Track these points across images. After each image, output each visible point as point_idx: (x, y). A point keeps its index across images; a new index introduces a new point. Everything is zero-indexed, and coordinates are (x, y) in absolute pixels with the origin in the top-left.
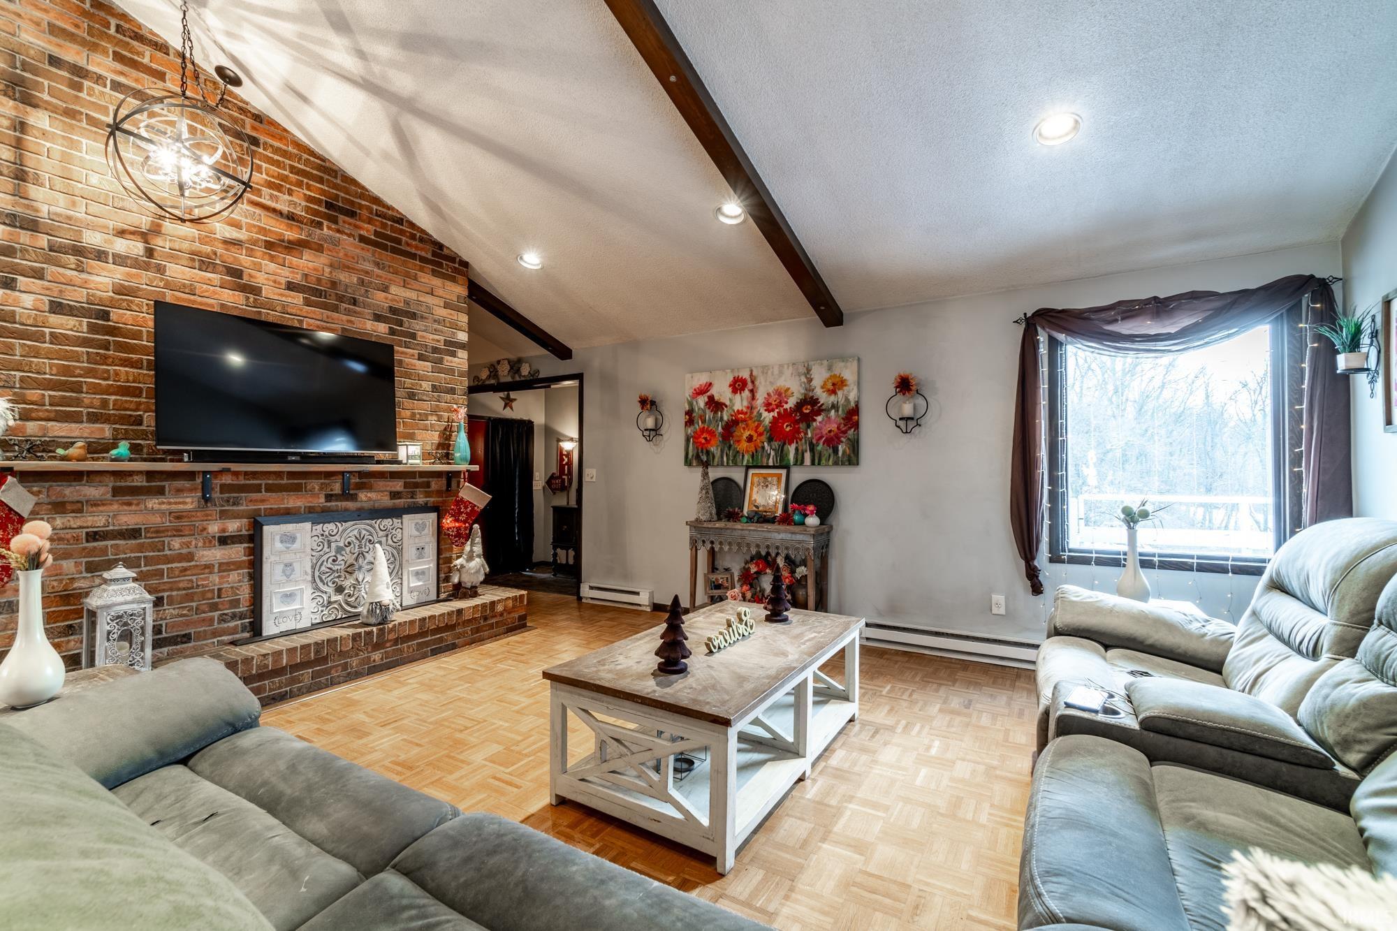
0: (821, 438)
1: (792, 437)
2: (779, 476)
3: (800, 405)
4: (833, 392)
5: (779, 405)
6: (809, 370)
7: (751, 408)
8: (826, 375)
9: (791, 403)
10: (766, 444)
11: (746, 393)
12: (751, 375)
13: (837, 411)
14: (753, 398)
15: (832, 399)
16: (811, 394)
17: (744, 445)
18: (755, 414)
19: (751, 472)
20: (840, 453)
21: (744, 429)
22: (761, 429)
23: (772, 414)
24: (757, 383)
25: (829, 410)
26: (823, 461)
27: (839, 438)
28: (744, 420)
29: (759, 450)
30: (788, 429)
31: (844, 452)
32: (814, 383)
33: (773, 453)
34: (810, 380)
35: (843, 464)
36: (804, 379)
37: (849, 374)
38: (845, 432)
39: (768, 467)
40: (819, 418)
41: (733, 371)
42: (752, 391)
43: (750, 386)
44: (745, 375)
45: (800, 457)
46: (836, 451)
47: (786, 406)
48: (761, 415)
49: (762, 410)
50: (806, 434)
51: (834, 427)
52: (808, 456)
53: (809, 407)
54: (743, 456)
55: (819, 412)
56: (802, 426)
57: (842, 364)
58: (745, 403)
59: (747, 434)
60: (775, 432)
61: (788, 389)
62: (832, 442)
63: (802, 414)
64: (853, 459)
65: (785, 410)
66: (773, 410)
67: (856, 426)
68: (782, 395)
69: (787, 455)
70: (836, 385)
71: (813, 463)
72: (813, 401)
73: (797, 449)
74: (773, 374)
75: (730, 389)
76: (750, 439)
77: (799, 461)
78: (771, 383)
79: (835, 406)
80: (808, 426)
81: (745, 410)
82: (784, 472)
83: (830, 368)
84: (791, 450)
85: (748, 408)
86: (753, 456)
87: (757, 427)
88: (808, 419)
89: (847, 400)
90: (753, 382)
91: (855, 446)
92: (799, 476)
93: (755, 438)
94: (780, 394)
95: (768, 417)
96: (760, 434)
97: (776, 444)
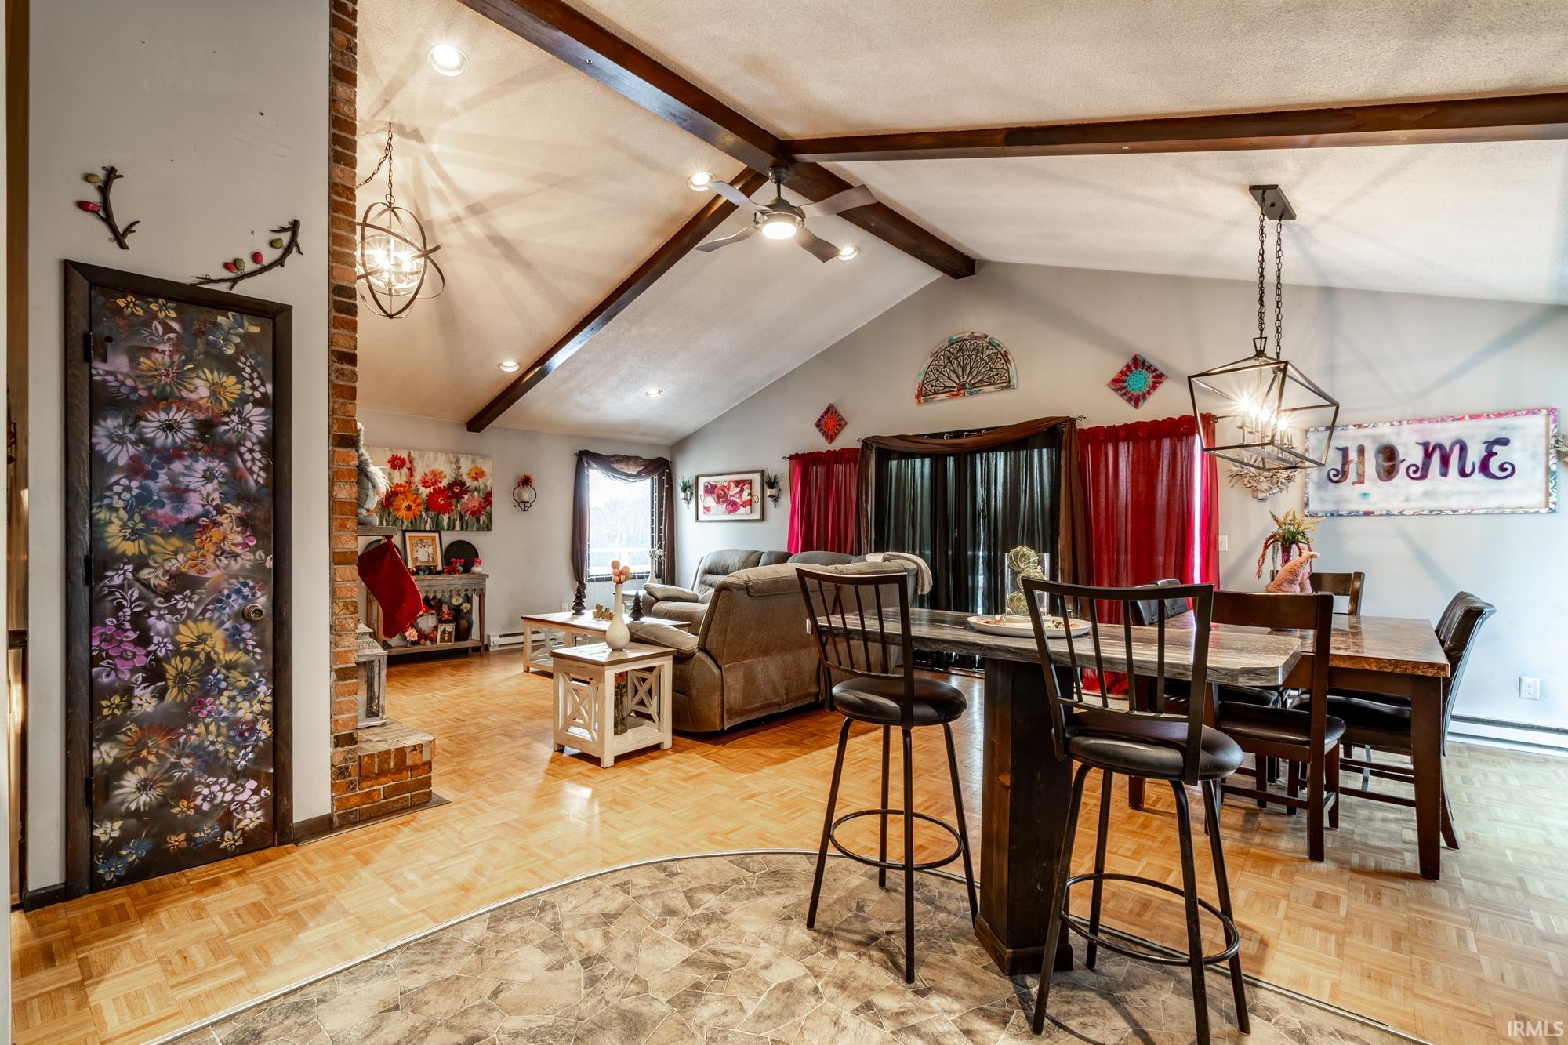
0: (467, 511)
1: (445, 509)
2: (433, 539)
3: (451, 486)
4: (476, 479)
5: (434, 483)
6: (458, 461)
7: (409, 483)
8: (471, 466)
9: (444, 483)
10: (423, 513)
11: (405, 470)
12: (409, 456)
13: (479, 492)
14: (412, 475)
15: (475, 484)
16: (460, 478)
17: (403, 513)
18: (413, 488)
19: (408, 535)
20: (481, 522)
21: (403, 500)
22: (419, 501)
23: (428, 490)
24: (415, 463)
25: (473, 492)
26: (470, 528)
27: (480, 512)
28: (401, 493)
29: (418, 517)
30: (442, 502)
31: (484, 521)
32: (462, 470)
33: (429, 520)
34: (459, 468)
35: (483, 530)
36: (454, 466)
37: (486, 467)
38: (484, 508)
39: (425, 531)
40: (466, 497)
41: (391, 449)
42: (410, 469)
43: (408, 465)
44: (404, 455)
45: (452, 524)
46: (478, 520)
47: (440, 485)
48: (418, 490)
49: (420, 486)
50: (456, 507)
51: (476, 503)
52: (458, 523)
53: (458, 488)
54: (403, 522)
55: (466, 492)
56: (454, 501)
57: (481, 460)
58: (404, 479)
59: (405, 504)
60: (431, 504)
61: (441, 472)
62: (476, 514)
63: (453, 492)
64: (488, 527)
65: (440, 488)
66: (429, 487)
67: (490, 503)
68: (436, 477)
69: (442, 522)
70: (478, 475)
71: (462, 529)
72: (462, 484)
73: (449, 518)
74: (429, 458)
75: (389, 465)
76: (409, 508)
77: (451, 527)
78: (428, 466)
79: (476, 489)
80: (458, 502)
81: (404, 484)
82: (436, 535)
83: (473, 462)
84: (445, 518)
85: (407, 482)
86: (412, 522)
87: (415, 499)
88: (458, 497)
89: (485, 485)
90: (411, 462)
91: (490, 516)
92: (449, 538)
93: (413, 508)
94: (435, 475)
95: (424, 492)
96: (419, 505)
97: (432, 513)
